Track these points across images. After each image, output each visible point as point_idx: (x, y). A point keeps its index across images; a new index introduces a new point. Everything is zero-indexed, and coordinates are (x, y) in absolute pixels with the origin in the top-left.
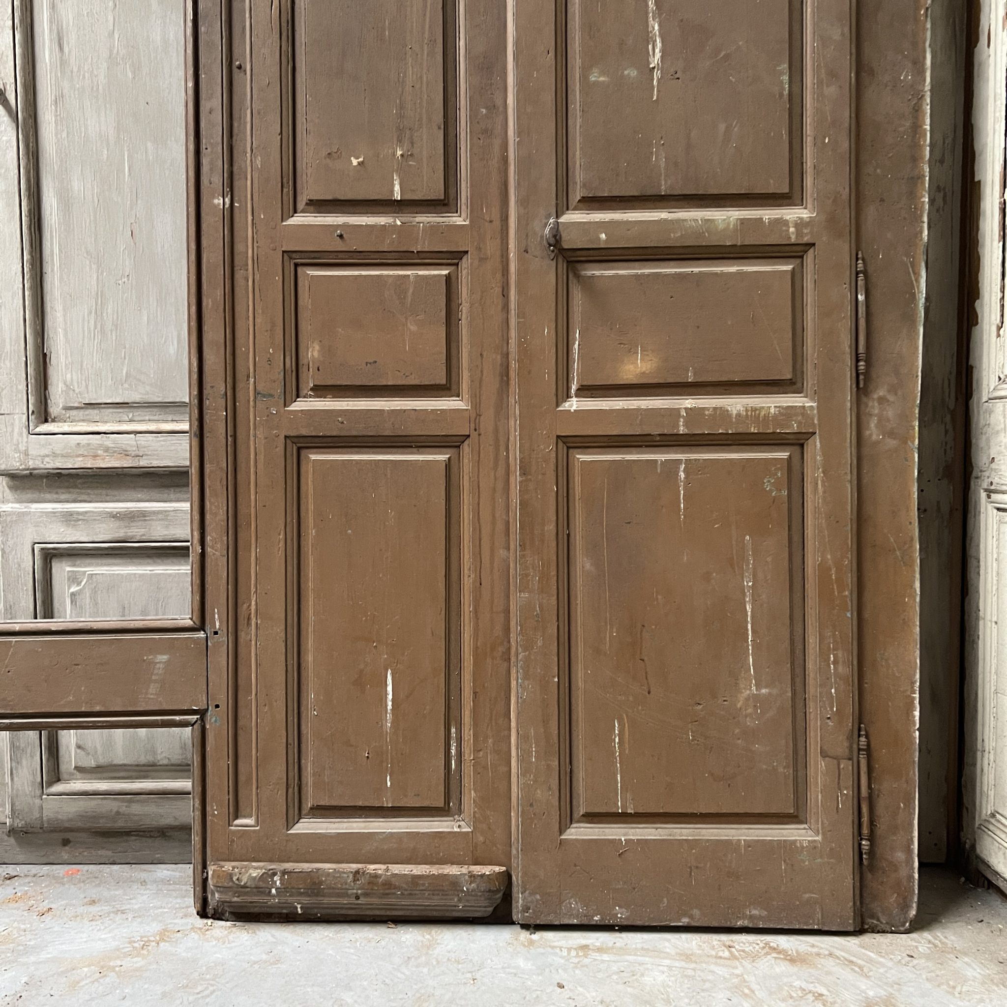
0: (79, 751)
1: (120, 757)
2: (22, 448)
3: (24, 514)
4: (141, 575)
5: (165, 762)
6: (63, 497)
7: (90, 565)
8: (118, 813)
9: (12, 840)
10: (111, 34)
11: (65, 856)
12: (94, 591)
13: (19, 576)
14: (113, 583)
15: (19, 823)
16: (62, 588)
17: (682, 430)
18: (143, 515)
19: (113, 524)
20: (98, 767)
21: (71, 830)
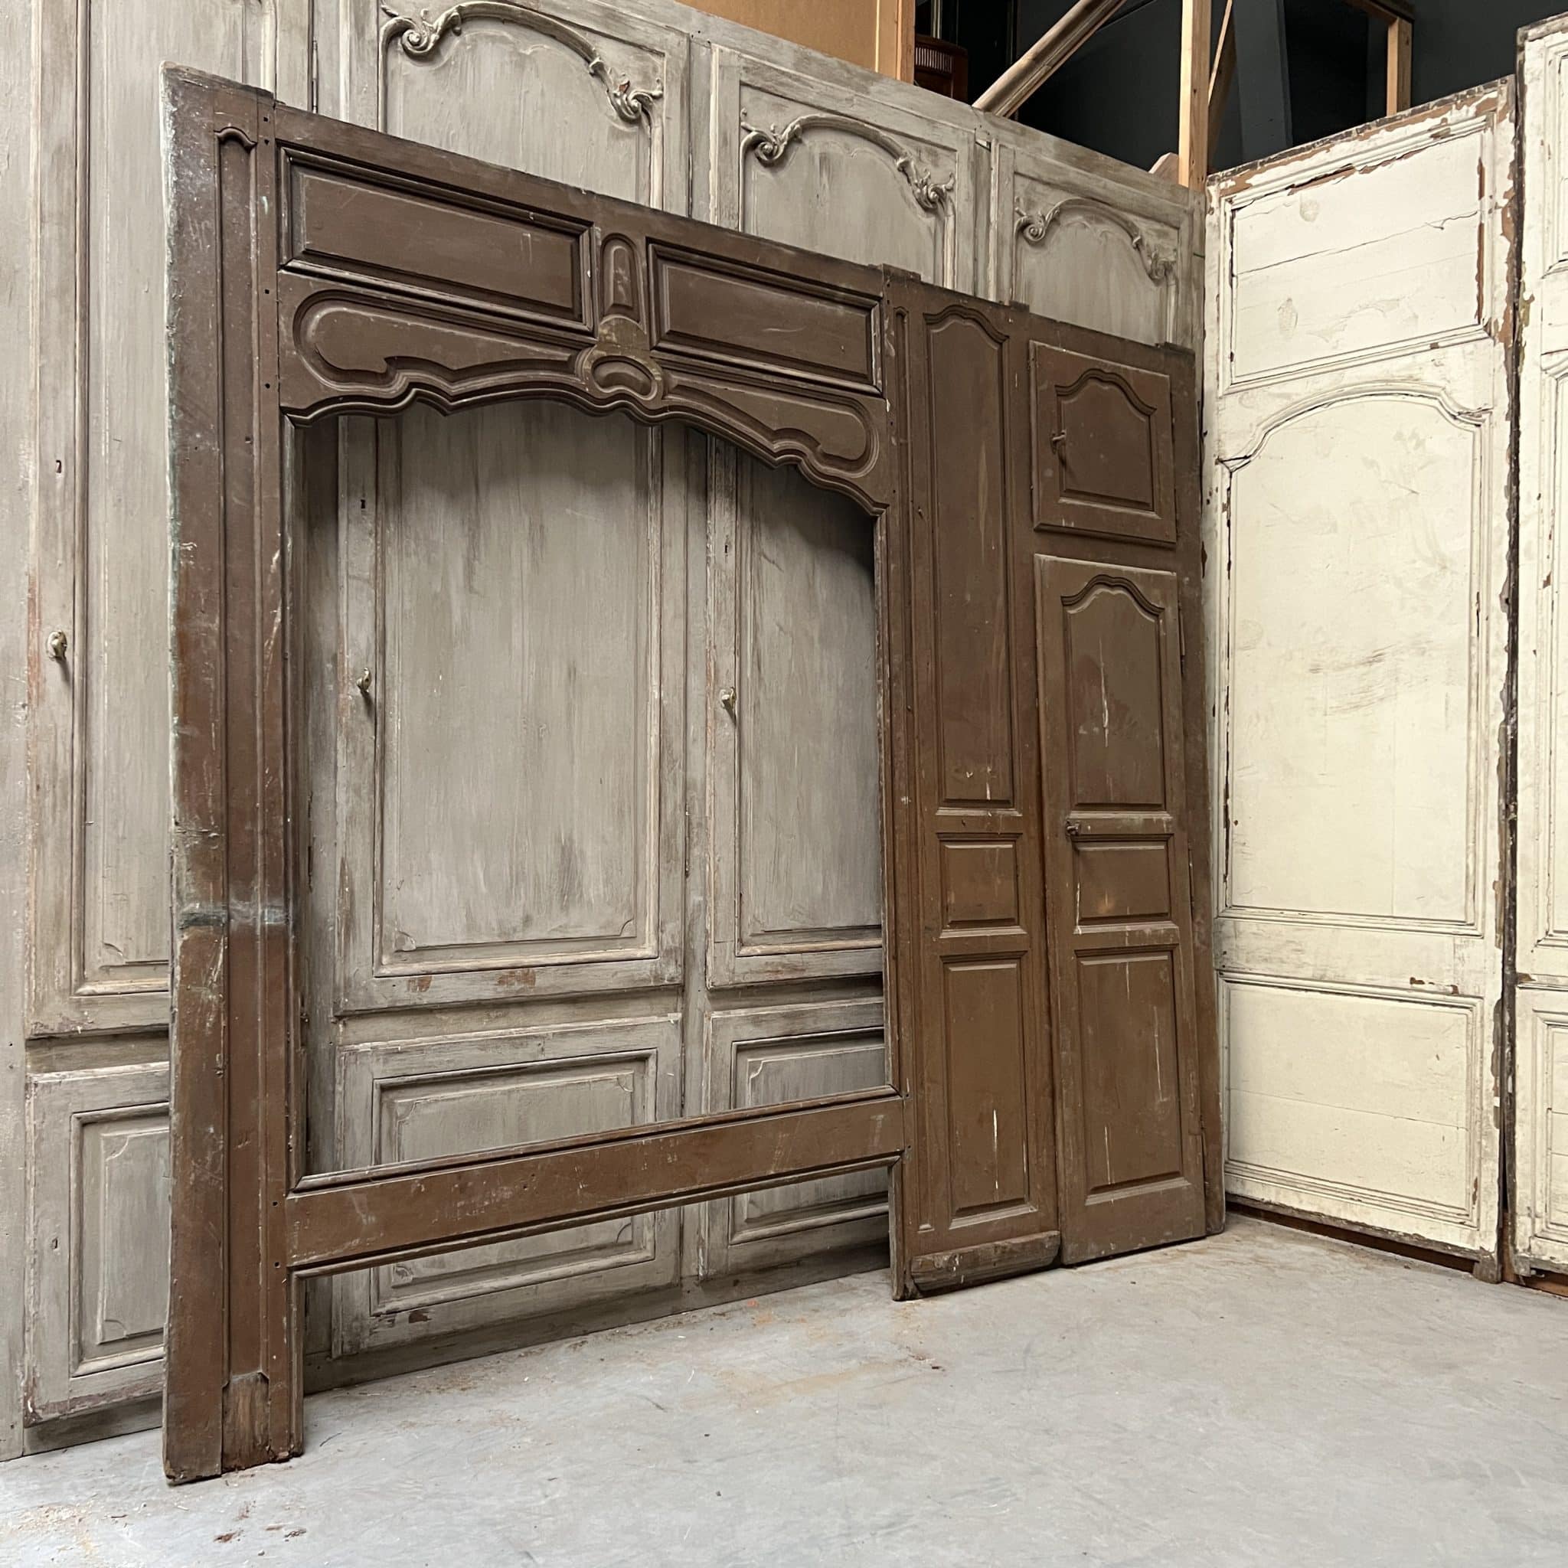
0: (751, 1206)
1: (778, 1206)
2: (731, 968)
3: (728, 1019)
4: (796, 1060)
5: (806, 1205)
6: (743, 1003)
7: (763, 1055)
8: (777, 1250)
9: (700, 1289)
10: (790, 662)
11: (735, 1294)
12: (767, 1076)
13: (722, 1070)
14: (780, 1067)
15: (712, 1272)
16: (746, 1077)
17: (1127, 944)
18: (801, 1014)
19: (783, 1022)
20: (763, 1216)
21: (743, 1271)
